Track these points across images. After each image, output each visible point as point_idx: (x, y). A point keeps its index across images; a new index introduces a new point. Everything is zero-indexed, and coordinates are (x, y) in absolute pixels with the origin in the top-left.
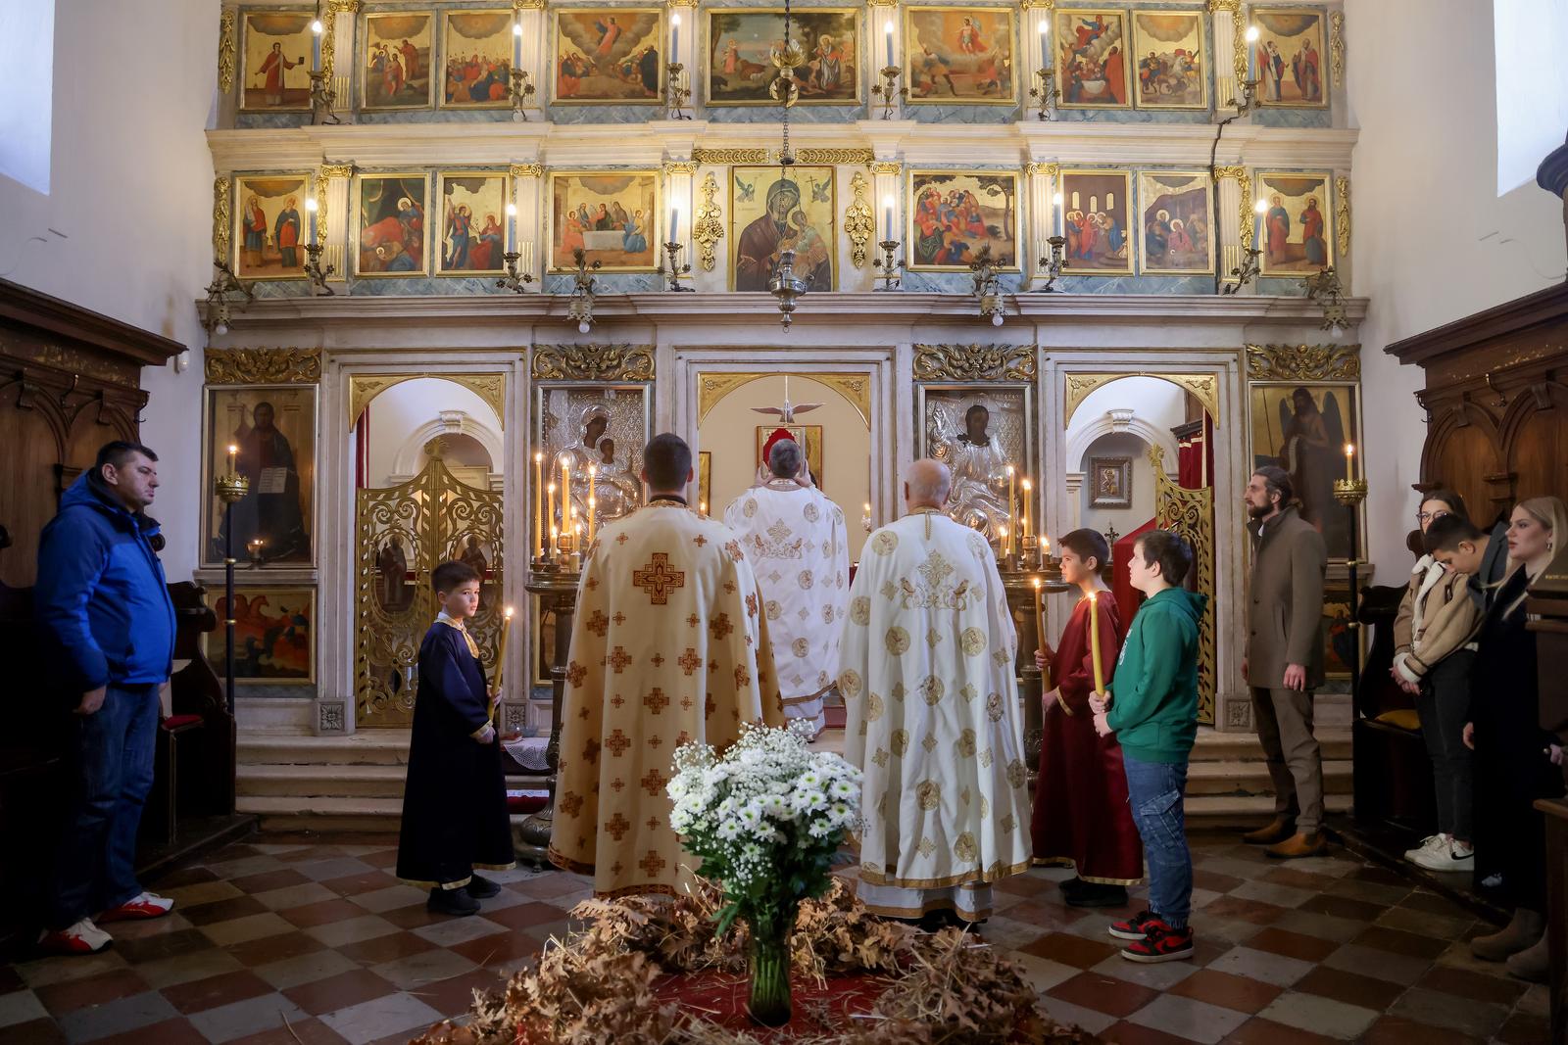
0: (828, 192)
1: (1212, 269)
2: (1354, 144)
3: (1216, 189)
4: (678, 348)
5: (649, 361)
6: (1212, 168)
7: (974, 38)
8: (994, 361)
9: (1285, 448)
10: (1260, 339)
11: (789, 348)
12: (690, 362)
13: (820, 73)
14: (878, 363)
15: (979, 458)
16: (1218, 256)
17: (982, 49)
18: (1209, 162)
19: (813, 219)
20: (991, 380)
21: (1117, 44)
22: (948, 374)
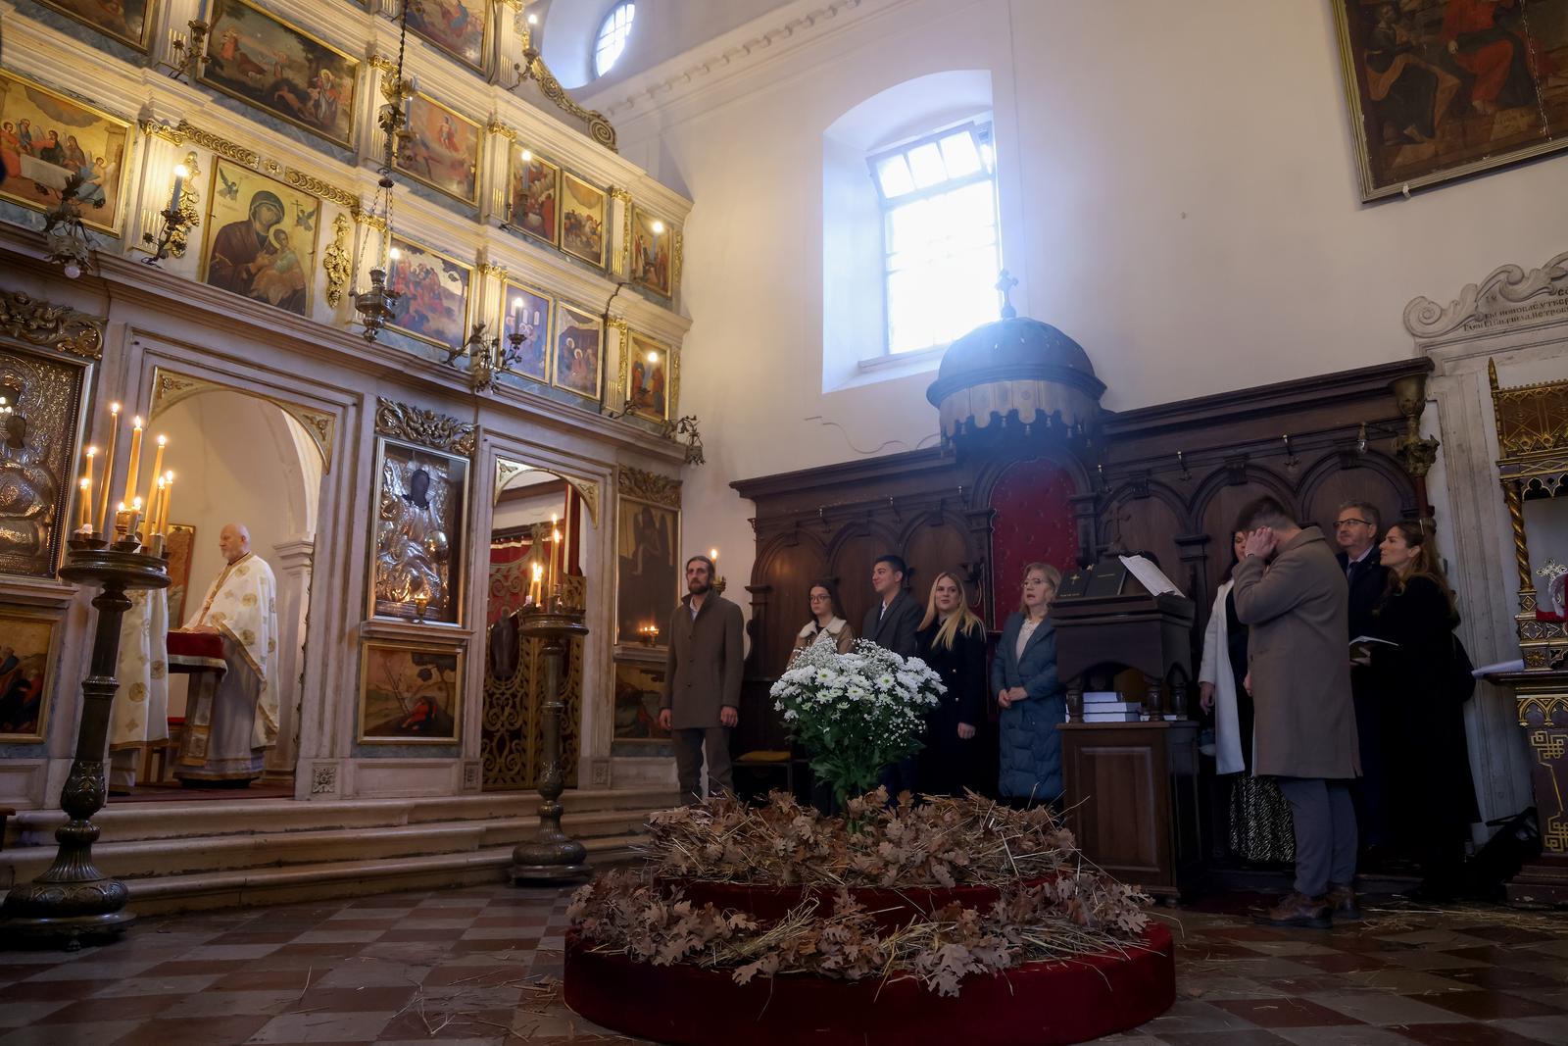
0: (312, 222)
1: (598, 396)
2: (686, 330)
3: (605, 333)
4: (136, 331)
5: (97, 338)
6: (605, 317)
7: (450, 136)
8: (443, 431)
9: (635, 554)
10: (628, 461)
11: (261, 367)
12: (147, 351)
13: (317, 105)
14: (344, 407)
15: (421, 518)
16: (603, 388)
17: (456, 150)
18: (604, 311)
19: (294, 243)
20: (438, 447)
21: (551, 191)
22: (404, 433)
